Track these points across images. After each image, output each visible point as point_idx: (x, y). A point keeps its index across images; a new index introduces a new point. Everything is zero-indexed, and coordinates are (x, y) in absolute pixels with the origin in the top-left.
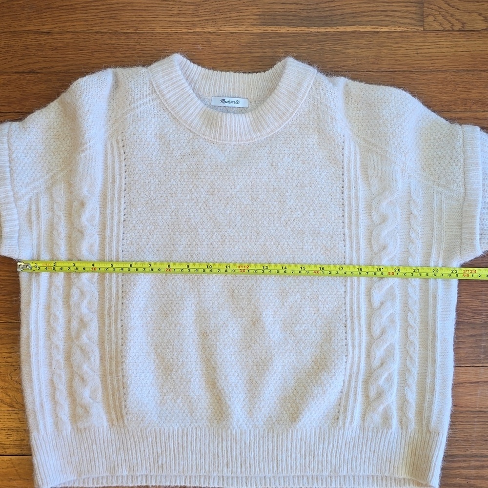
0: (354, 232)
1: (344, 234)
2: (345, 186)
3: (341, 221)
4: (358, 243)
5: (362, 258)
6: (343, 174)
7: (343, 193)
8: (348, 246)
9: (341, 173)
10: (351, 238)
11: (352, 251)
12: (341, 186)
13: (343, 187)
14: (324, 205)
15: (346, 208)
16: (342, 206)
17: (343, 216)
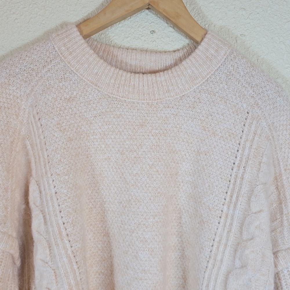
0: (231, 212)
1: (222, 211)
2: (236, 163)
3: (224, 197)
4: (231, 224)
5: (231, 240)
6: (238, 151)
7: (232, 170)
8: (221, 224)
9: (236, 149)
10: (227, 216)
11: (224, 229)
12: (233, 162)
13: (234, 164)
14: (212, 176)
15: (231, 186)
16: (228, 183)
17: (227, 193)
